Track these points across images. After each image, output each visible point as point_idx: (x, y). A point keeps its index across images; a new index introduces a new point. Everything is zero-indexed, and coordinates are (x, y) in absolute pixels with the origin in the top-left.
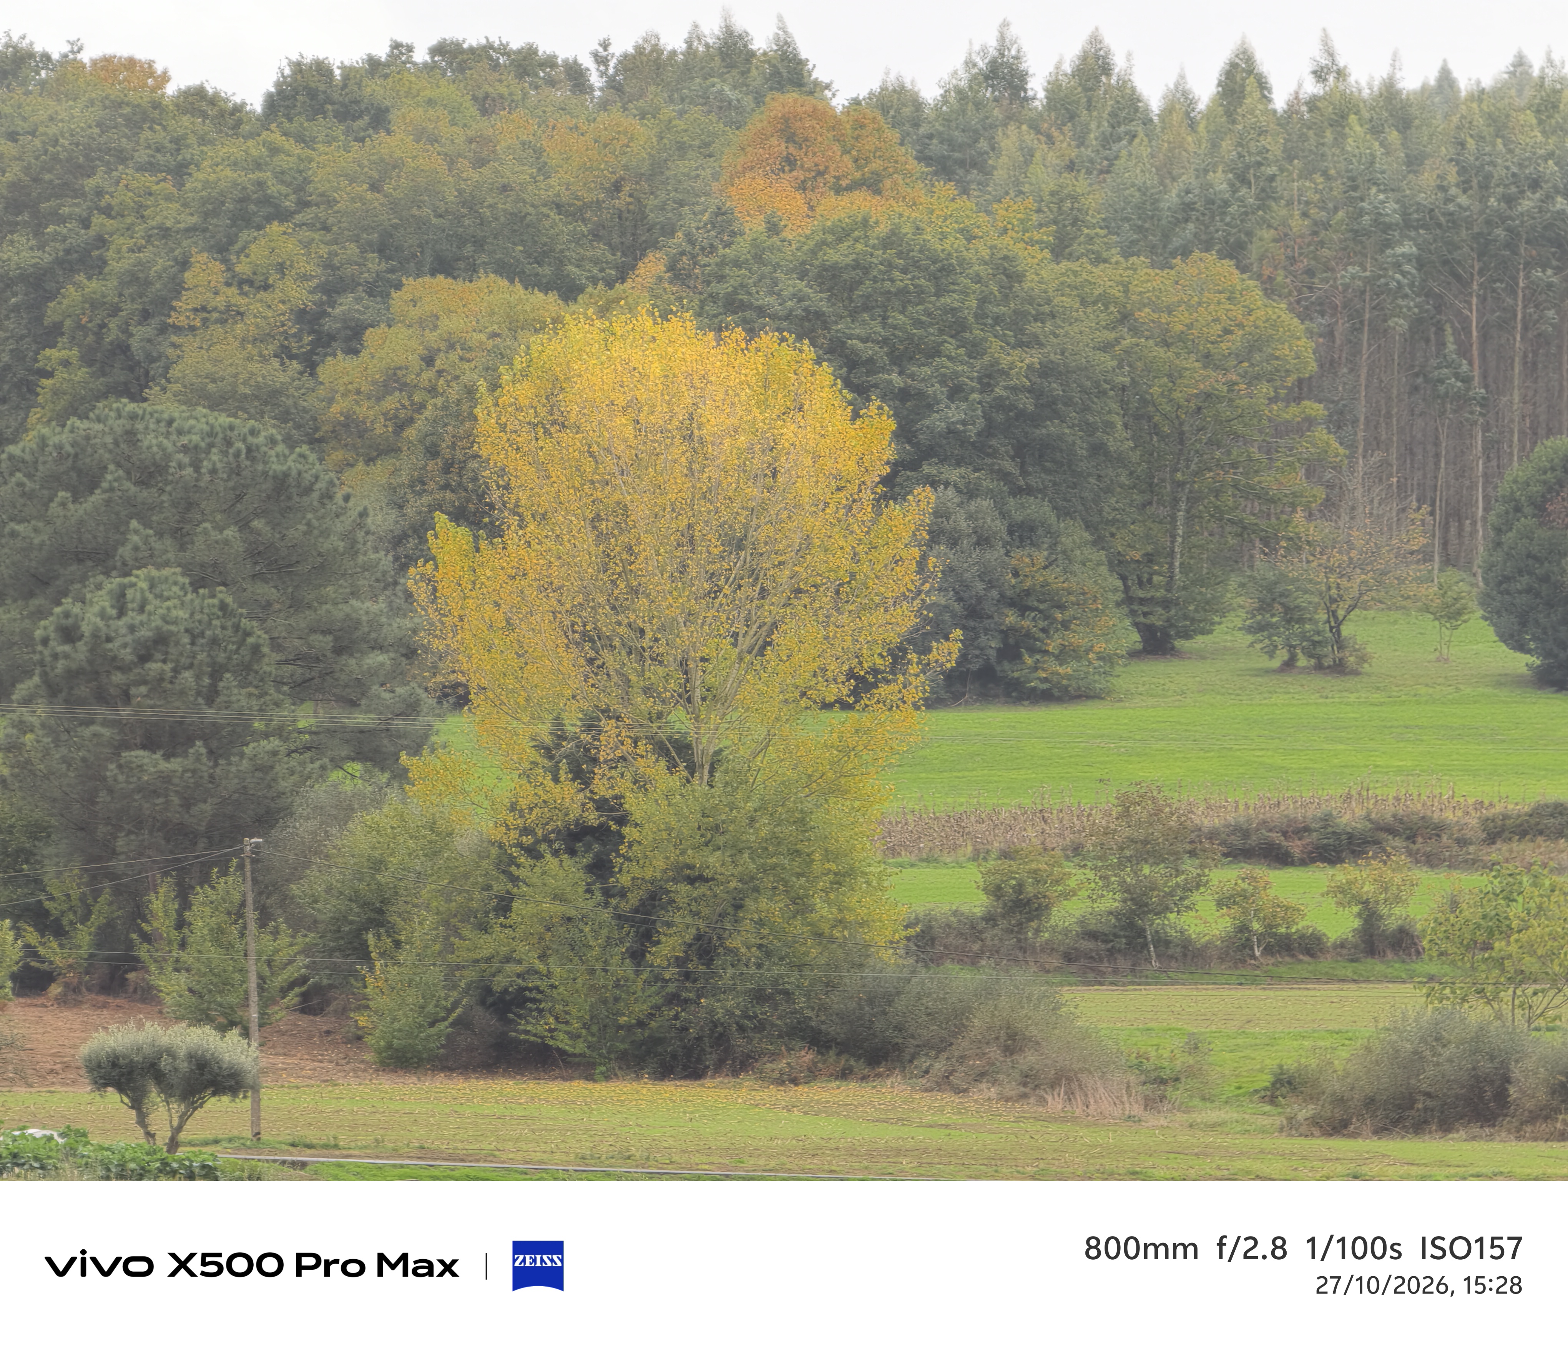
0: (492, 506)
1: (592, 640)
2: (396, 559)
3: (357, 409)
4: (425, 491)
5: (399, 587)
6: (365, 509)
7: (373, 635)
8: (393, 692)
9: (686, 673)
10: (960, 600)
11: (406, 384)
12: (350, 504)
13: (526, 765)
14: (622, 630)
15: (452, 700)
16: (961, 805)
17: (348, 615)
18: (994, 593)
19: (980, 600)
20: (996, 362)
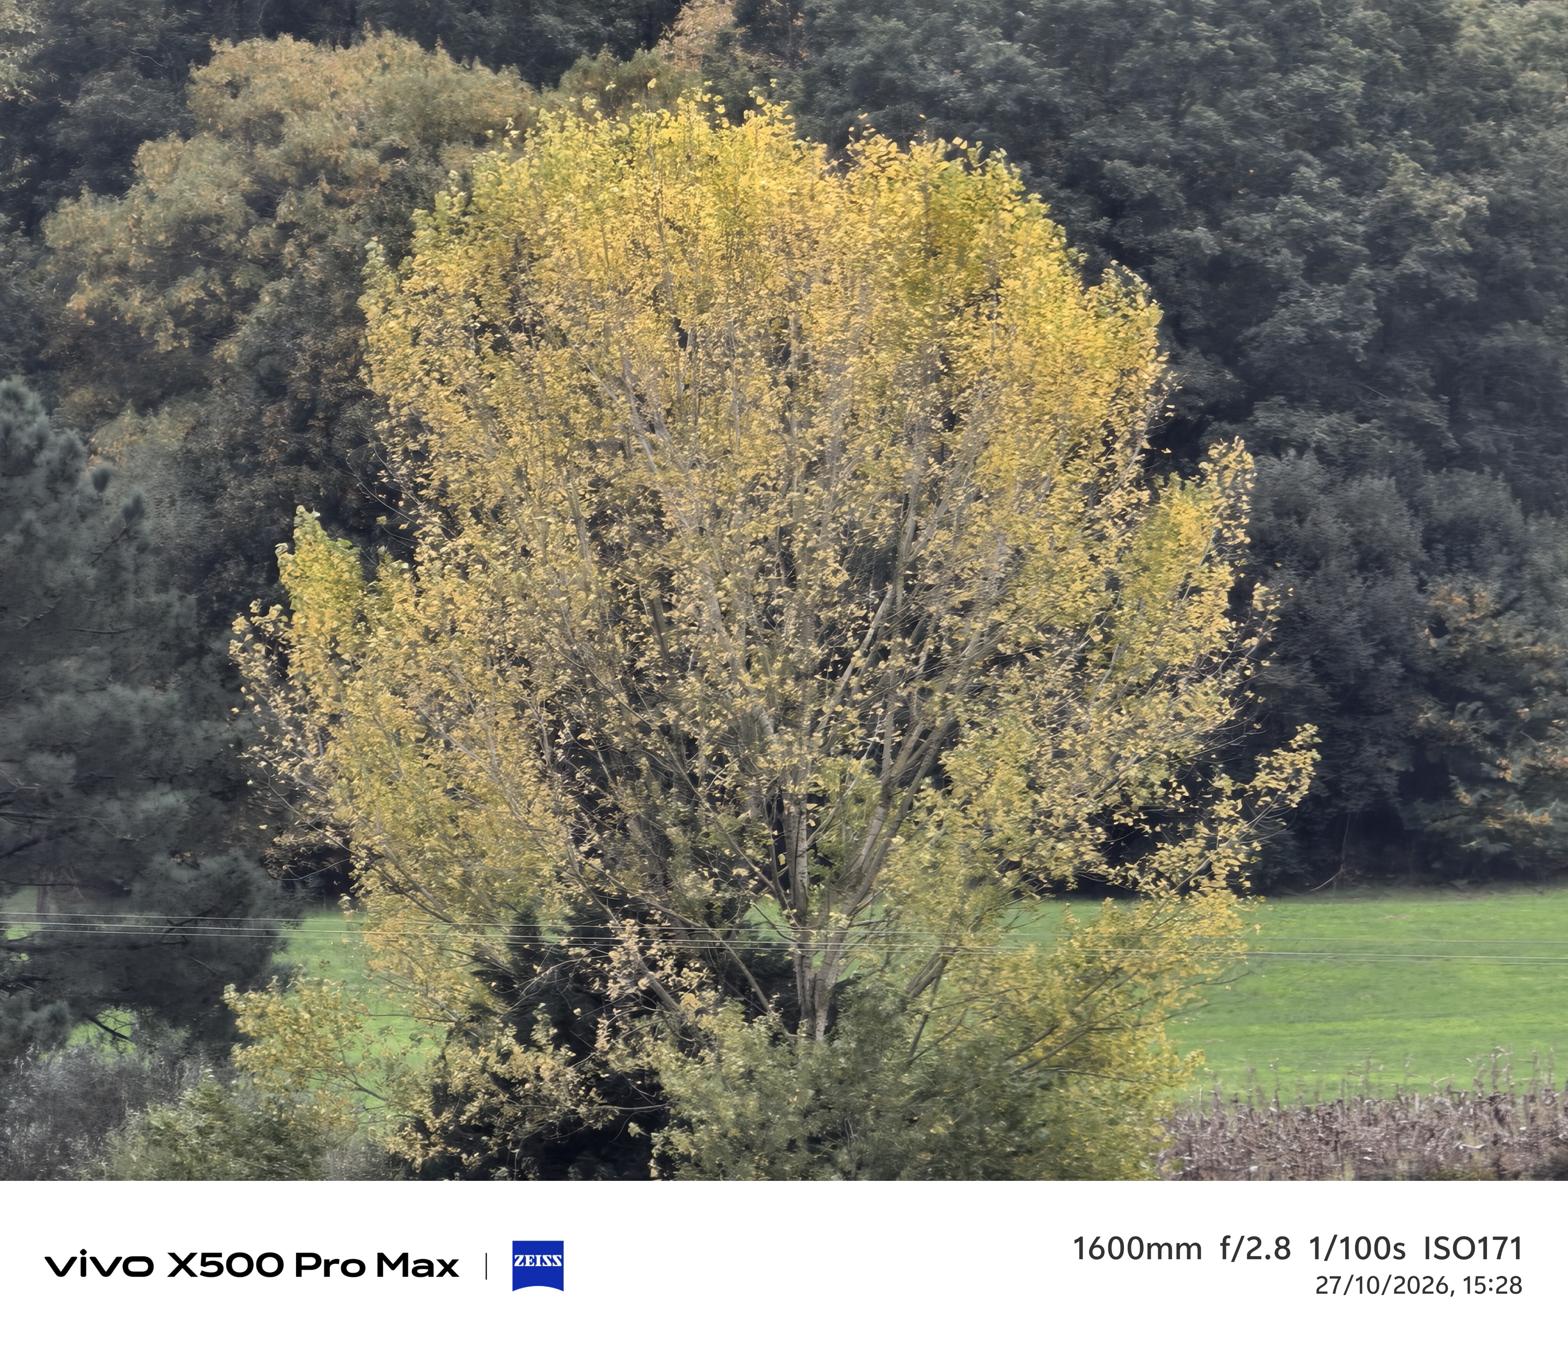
0: (394, 493)
1: (590, 760)
2: (203, 603)
3: (120, 302)
4: (258, 465)
5: (208, 659)
6: (138, 501)
7: (156, 754)
8: (195, 866)
9: (778, 825)
10: (1324, 677)
11: (218, 253)
12: (110, 492)
13: (461, 1011)
14: (652, 741)
15: (312, 881)
16: (1332, 1087)
17: (105, 715)
18: (1393, 665)
19: (1364, 676)
20: (1404, 203)
